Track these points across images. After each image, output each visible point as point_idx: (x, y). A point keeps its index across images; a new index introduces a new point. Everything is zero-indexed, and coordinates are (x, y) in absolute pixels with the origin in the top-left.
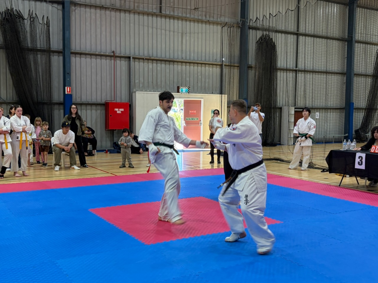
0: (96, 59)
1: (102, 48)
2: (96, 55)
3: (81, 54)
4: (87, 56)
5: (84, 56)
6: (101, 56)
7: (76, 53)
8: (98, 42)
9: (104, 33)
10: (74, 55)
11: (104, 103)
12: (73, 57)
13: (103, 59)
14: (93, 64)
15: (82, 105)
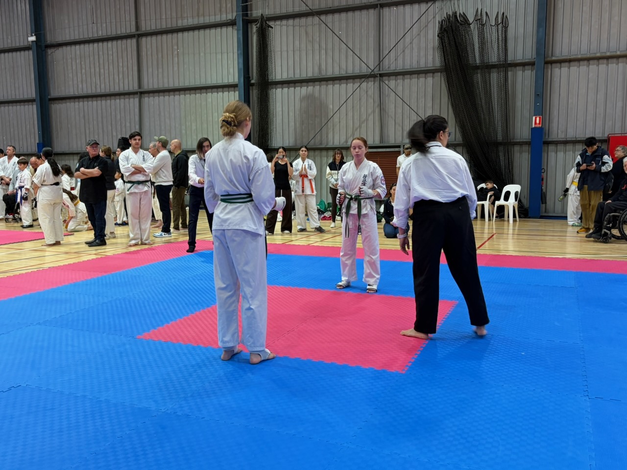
0: (598, 65)
1: (611, 45)
2: (598, 59)
3: (570, 61)
4: (581, 63)
5: (576, 63)
6: (608, 58)
7: (561, 62)
8: (605, 36)
9: (616, 18)
10: (558, 65)
11: (606, 138)
12: (556, 68)
13: (610, 64)
14: (591, 75)
15: (568, 143)
